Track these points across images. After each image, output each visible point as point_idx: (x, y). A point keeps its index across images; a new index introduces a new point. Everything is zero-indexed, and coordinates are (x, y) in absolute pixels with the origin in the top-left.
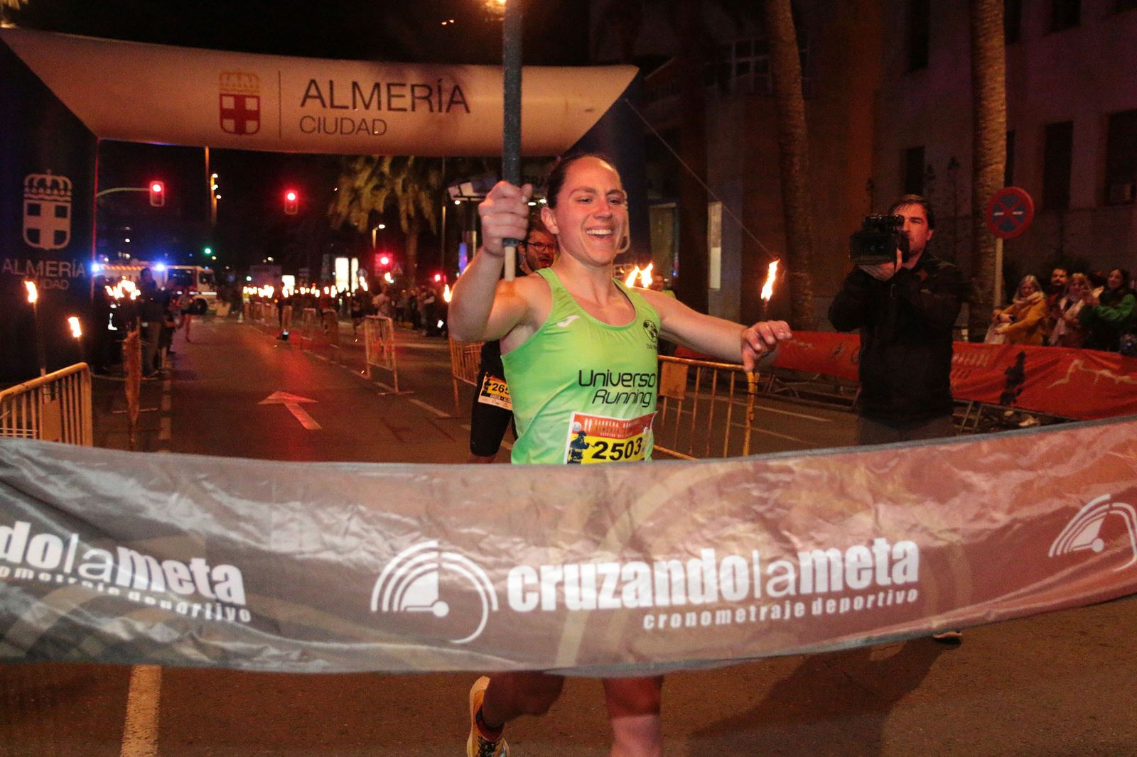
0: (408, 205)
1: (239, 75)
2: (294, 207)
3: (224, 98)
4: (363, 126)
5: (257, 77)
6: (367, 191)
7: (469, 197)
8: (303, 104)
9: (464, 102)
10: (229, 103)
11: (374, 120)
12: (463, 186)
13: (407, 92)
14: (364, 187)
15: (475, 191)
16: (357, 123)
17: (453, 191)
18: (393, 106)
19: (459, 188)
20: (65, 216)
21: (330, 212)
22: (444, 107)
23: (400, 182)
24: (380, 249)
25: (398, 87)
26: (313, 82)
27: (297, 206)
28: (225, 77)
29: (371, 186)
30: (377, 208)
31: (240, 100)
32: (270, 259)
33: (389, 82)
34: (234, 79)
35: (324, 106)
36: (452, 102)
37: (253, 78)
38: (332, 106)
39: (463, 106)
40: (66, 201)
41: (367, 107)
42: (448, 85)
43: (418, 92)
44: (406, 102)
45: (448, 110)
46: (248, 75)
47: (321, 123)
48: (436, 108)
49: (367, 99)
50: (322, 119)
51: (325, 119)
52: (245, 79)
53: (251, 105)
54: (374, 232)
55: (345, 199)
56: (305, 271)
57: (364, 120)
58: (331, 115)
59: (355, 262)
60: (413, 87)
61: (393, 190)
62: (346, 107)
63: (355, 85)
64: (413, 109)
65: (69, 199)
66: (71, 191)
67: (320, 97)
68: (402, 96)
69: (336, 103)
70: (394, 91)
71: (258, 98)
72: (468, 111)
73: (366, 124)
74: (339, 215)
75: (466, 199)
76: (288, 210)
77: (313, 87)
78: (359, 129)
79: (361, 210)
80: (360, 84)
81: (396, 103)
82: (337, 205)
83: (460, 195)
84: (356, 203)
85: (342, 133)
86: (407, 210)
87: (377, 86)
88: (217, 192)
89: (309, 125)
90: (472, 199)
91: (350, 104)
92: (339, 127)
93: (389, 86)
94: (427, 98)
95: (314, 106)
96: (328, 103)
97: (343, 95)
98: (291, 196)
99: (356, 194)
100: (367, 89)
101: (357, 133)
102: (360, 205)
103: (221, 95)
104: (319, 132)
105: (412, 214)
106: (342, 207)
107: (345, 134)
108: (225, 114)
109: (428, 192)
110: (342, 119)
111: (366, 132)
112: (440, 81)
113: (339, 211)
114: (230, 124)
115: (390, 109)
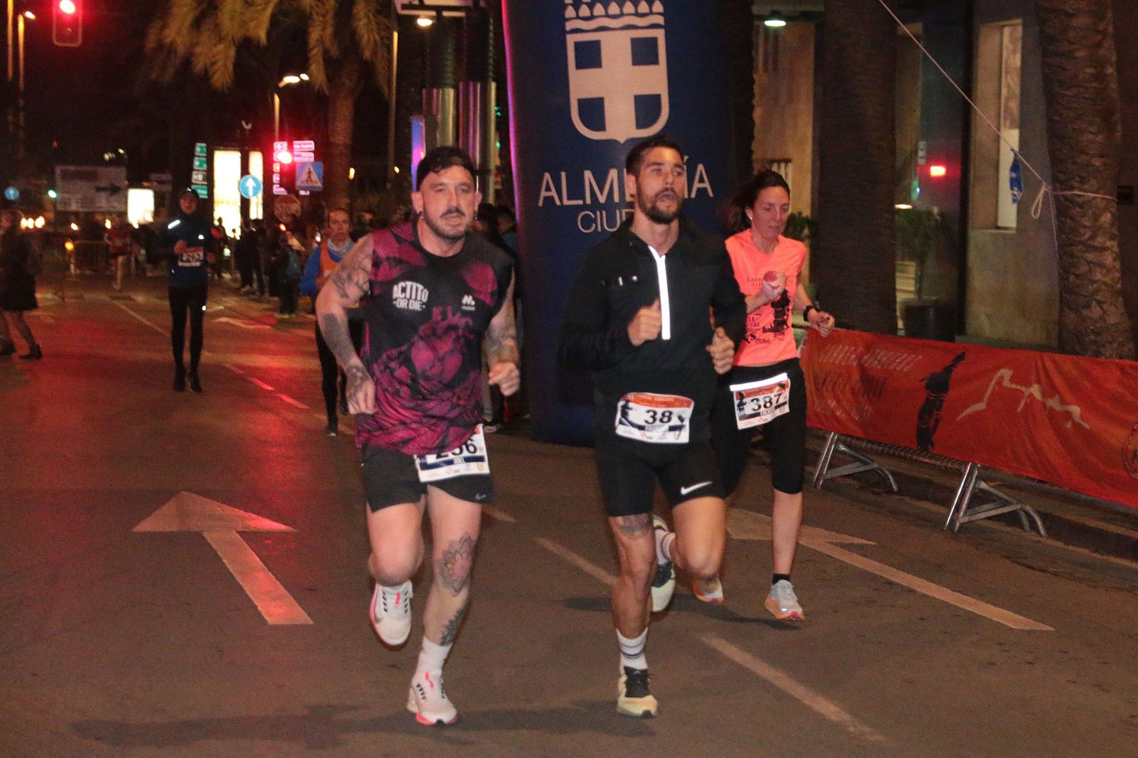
2: (75, 32)
21: (150, 44)
27: (78, 28)
30: (252, 33)
55: (183, 9)
74: (171, 49)
76: (62, 37)
79: (221, 40)
82: (163, 28)
83: (417, 3)
84: (208, 25)
90: (446, 14)
98: (68, 8)
102: (217, 26)
105: (335, 52)
106: (178, 31)
113: (168, 40)
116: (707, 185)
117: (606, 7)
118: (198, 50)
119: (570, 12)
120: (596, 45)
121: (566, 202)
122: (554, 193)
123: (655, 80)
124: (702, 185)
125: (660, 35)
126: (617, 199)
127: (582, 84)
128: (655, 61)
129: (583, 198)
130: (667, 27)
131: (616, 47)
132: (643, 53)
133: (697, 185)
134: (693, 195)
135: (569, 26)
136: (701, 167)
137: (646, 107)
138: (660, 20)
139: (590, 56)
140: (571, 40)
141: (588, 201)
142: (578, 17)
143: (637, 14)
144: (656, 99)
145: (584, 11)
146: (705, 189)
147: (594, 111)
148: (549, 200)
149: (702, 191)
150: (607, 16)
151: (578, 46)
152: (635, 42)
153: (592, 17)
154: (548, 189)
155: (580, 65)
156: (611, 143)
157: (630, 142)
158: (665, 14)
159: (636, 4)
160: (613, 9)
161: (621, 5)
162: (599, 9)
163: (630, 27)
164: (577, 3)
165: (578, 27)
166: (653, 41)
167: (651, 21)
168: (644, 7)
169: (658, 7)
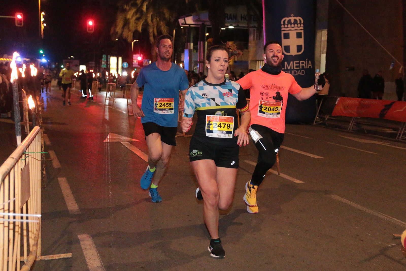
0: (154, 29)
6: (132, 21)
7: (190, 25)
12: (186, 19)
14: (131, 19)
15: (194, 21)
17: (181, 21)
19: (185, 20)
23: (150, 15)
24: (136, 52)
27: (93, 28)
29: (134, 18)
30: (138, 30)
32: (72, 57)
54: (133, 43)
55: (120, 24)
56: (93, 64)
59: (120, 59)
61: (146, 21)
74: (117, 33)
75: (188, 26)
76: (89, 30)
79: (130, 31)
82: (116, 27)
83: (184, 23)
84: (126, 27)
86: (153, 32)
88: (44, 22)
98: (91, 23)
99: (126, 23)
102: (129, 28)
106: (119, 29)
109: (164, 21)
113: (117, 31)
116: (311, 65)
117: (291, 25)
118: (124, 33)
119: (282, 26)
120: (288, 34)
123: (301, 41)
125: (302, 31)
126: (292, 68)
127: (285, 42)
128: (301, 37)
129: (285, 68)
131: (293, 34)
132: (299, 36)
133: (309, 65)
134: (308, 67)
135: (282, 29)
136: (310, 62)
137: (299, 48)
138: (302, 28)
139: (287, 36)
140: (283, 32)
141: (286, 69)
142: (284, 27)
143: (297, 27)
144: (301, 46)
145: (286, 26)
147: (287, 48)
149: (310, 67)
150: (291, 27)
151: (285, 34)
152: (297, 33)
155: (284, 38)
157: (296, 56)
158: (304, 27)
159: (298, 24)
160: (293, 26)
161: (294, 25)
162: (289, 26)
163: (296, 30)
164: (284, 24)
165: (285, 29)
166: (301, 33)
167: (300, 28)
168: (299, 25)
169: (302, 25)
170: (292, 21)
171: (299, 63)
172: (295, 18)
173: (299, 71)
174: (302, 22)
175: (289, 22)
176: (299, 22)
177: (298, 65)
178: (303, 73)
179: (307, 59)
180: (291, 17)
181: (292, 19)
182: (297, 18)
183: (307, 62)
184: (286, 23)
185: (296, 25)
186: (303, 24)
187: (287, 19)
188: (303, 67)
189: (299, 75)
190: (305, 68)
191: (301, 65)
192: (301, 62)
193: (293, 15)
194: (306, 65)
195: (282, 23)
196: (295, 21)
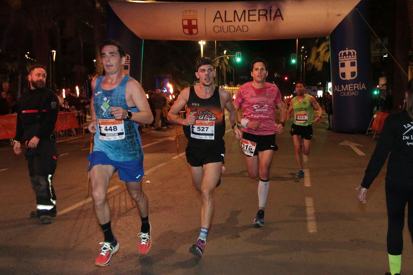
1: (190, 11)
3: (184, 21)
4: (239, 29)
5: (197, 12)
8: (214, 21)
9: (281, 16)
10: (186, 23)
11: (243, 26)
13: (257, 13)
16: (236, 28)
18: (251, 19)
20: (128, 69)
22: (272, 19)
25: (252, 11)
26: (218, 12)
28: (184, 13)
31: (190, 21)
33: (249, 9)
34: (188, 13)
35: (222, 21)
36: (276, 16)
37: (195, 12)
38: (226, 21)
39: (280, 17)
40: (128, 64)
41: (240, 21)
42: (274, 9)
43: (262, 13)
44: (256, 18)
45: (274, 20)
46: (194, 11)
47: (222, 29)
48: (269, 19)
49: (240, 18)
50: (222, 27)
51: (223, 27)
52: (192, 13)
53: (194, 23)
57: (239, 26)
58: (226, 25)
60: (259, 10)
62: (231, 21)
63: (235, 12)
64: (259, 20)
65: (129, 63)
66: (130, 59)
67: (221, 18)
68: (255, 15)
69: (227, 20)
70: (251, 13)
71: (196, 20)
72: (283, 19)
73: (239, 27)
77: (218, 13)
78: (237, 30)
80: (237, 11)
81: (252, 18)
85: (230, 32)
87: (244, 11)
89: (217, 29)
91: (233, 20)
92: (229, 30)
93: (249, 11)
94: (265, 15)
95: (218, 21)
96: (224, 20)
97: (230, 16)
100: (240, 13)
101: (236, 32)
103: (183, 20)
104: (221, 32)
107: (231, 32)
108: (184, 27)
110: (230, 26)
111: (240, 31)
112: (271, 7)
114: (187, 31)
115: (249, 20)
117: (346, 56)
119: (340, 58)
120: (344, 63)
121: (339, 91)
122: (337, 89)
123: (355, 69)
124: (363, 87)
125: (356, 61)
126: (347, 90)
127: (342, 70)
128: (354, 65)
130: (357, 60)
131: (348, 63)
132: (353, 64)
133: (362, 87)
134: (362, 89)
135: (339, 60)
137: (353, 74)
138: (356, 58)
139: (343, 65)
140: (340, 62)
141: (342, 90)
142: (341, 58)
143: (351, 58)
144: (355, 72)
145: (342, 57)
146: (364, 88)
147: (343, 75)
148: (336, 90)
150: (346, 58)
151: (341, 63)
152: (351, 63)
153: (343, 58)
154: (336, 88)
155: (341, 67)
156: (347, 80)
157: (350, 80)
158: (357, 57)
159: (351, 56)
160: (347, 57)
161: (349, 56)
162: (345, 57)
163: (350, 60)
164: (341, 56)
165: (341, 60)
166: (354, 62)
167: (354, 59)
168: (353, 56)
169: (355, 56)
170: (347, 53)
171: (353, 86)
172: (349, 51)
173: (353, 92)
174: (356, 53)
175: (345, 54)
176: (352, 54)
177: (352, 87)
178: (357, 93)
179: (360, 83)
180: (346, 50)
181: (347, 52)
182: (351, 51)
183: (360, 84)
184: (342, 55)
185: (350, 56)
186: (357, 55)
187: (343, 52)
188: (356, 89)
189: (353, 95)
190: (358, 89)
191: (355, 87)
192: (354, 85)
193: (348, 49)
194: (359, 87)
195: (339, 55)
196: (350, 54)
